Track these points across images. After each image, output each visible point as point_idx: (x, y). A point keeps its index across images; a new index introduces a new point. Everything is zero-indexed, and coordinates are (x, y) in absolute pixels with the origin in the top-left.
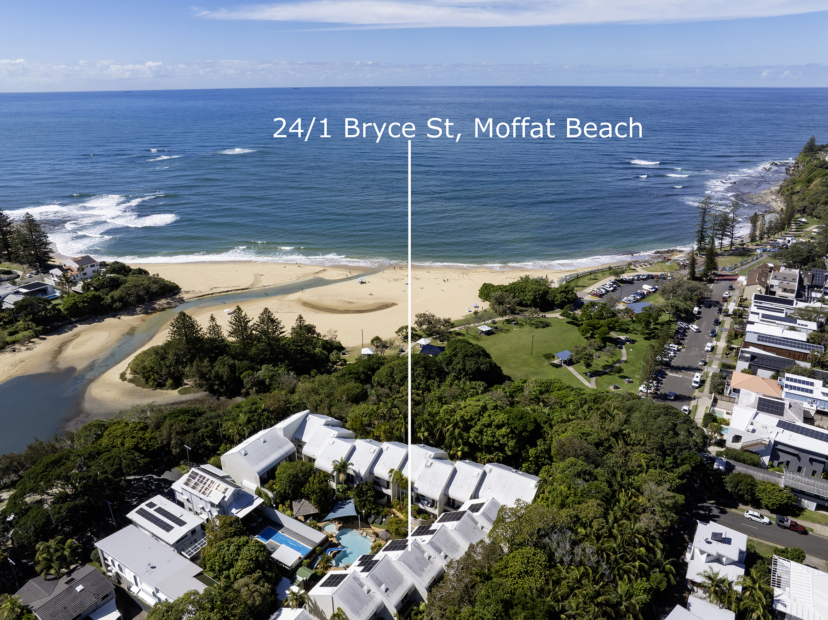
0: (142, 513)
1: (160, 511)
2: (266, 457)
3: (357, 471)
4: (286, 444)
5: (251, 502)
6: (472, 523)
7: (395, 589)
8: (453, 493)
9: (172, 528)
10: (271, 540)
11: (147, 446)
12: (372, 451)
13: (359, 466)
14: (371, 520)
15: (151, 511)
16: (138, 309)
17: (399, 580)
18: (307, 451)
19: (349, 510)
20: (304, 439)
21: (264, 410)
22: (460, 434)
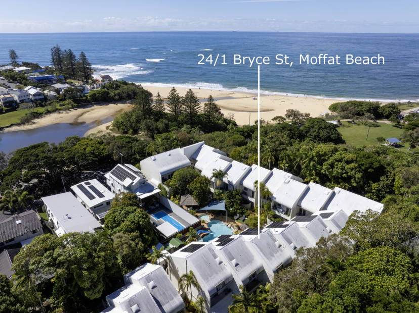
0: (81, 187)
1: (92, 188)
2: (169, 164)
3: (231, 181)
4: (185, 159)
5: (151, 191)
6: (321, 225)
7: (245, 265)
8: (305, 205)
9: (94, 198)
10: (161, 219)
11: (100, 153)
12: (244, 168)
13: (233, 177)
14: (236, 218)
15: (86, 187)
16: (128, 102)
17: (250, 259)
18: (198, 165)
22: (314, 166)
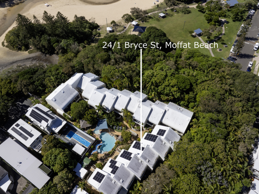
0: (14, 130)
1: (22, 128)
2: (65, 100)
3: (107, 107)
5: (61, 124)
8: (150, 120)
9: (27, 138)
10: (72, 138)
12: (113, 98)
13: (108, 104)
15: (18, 128)
19: (104, 125)
20: (82, 88)
21: (62, 73)
